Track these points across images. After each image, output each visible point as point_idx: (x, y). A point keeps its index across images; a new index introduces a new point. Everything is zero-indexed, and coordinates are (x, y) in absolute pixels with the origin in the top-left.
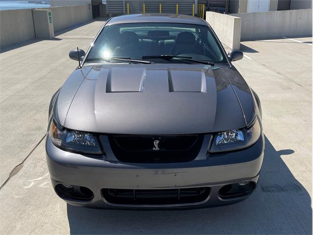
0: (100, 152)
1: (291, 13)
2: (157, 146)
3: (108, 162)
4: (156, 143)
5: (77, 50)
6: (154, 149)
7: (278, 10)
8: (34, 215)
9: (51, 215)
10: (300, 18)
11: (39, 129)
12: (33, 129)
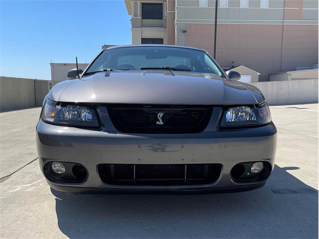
0: (97, 124)
1: (272, 84)
2: (161, 120)
3: (107, 133)
4: (160, 115)
5: (76, 69)
6: (158, 123)
7: (259, 81)
8: (17, 210)
9: (37, 211)
10: (281, 88)
11: (32, 154)
12: (25, 154)
